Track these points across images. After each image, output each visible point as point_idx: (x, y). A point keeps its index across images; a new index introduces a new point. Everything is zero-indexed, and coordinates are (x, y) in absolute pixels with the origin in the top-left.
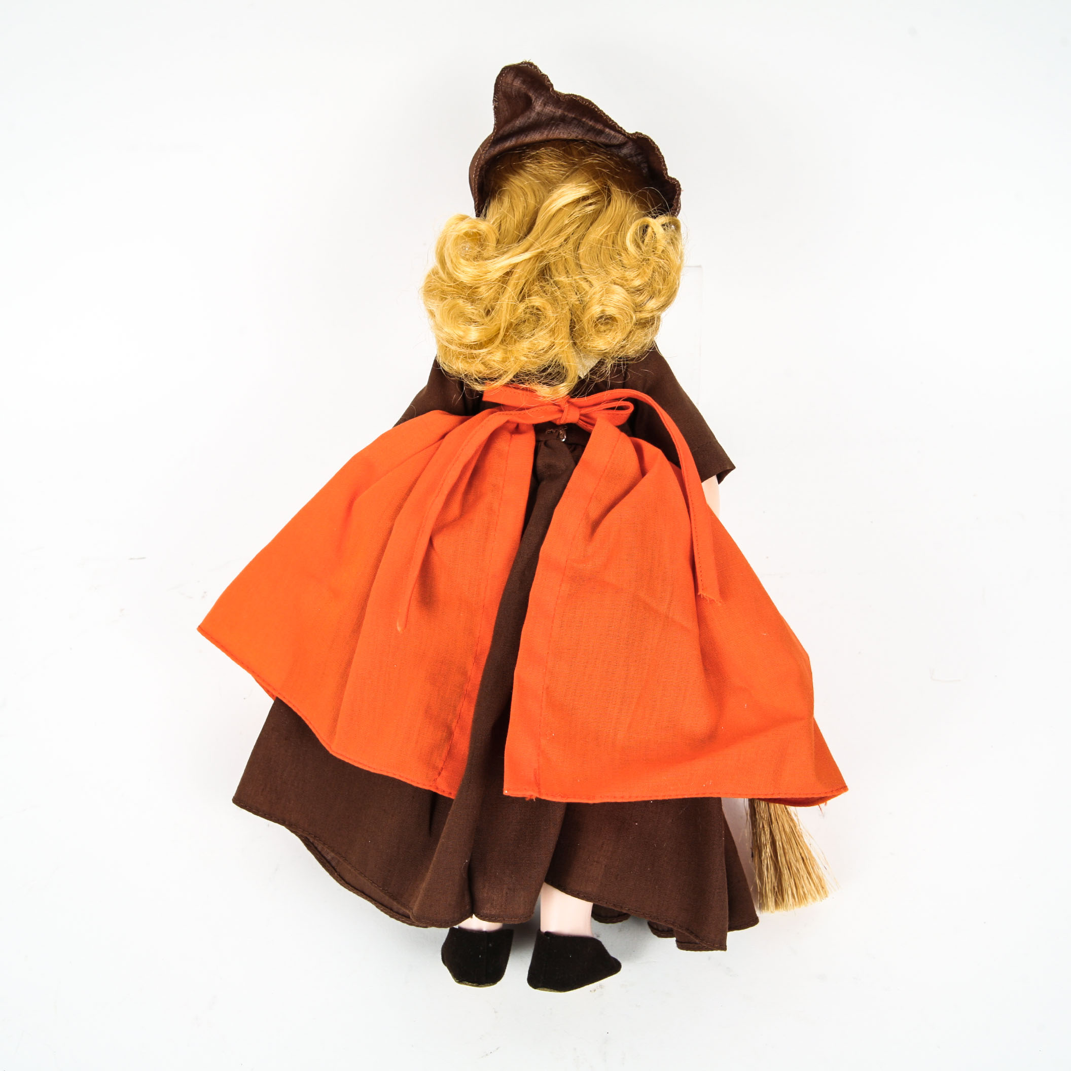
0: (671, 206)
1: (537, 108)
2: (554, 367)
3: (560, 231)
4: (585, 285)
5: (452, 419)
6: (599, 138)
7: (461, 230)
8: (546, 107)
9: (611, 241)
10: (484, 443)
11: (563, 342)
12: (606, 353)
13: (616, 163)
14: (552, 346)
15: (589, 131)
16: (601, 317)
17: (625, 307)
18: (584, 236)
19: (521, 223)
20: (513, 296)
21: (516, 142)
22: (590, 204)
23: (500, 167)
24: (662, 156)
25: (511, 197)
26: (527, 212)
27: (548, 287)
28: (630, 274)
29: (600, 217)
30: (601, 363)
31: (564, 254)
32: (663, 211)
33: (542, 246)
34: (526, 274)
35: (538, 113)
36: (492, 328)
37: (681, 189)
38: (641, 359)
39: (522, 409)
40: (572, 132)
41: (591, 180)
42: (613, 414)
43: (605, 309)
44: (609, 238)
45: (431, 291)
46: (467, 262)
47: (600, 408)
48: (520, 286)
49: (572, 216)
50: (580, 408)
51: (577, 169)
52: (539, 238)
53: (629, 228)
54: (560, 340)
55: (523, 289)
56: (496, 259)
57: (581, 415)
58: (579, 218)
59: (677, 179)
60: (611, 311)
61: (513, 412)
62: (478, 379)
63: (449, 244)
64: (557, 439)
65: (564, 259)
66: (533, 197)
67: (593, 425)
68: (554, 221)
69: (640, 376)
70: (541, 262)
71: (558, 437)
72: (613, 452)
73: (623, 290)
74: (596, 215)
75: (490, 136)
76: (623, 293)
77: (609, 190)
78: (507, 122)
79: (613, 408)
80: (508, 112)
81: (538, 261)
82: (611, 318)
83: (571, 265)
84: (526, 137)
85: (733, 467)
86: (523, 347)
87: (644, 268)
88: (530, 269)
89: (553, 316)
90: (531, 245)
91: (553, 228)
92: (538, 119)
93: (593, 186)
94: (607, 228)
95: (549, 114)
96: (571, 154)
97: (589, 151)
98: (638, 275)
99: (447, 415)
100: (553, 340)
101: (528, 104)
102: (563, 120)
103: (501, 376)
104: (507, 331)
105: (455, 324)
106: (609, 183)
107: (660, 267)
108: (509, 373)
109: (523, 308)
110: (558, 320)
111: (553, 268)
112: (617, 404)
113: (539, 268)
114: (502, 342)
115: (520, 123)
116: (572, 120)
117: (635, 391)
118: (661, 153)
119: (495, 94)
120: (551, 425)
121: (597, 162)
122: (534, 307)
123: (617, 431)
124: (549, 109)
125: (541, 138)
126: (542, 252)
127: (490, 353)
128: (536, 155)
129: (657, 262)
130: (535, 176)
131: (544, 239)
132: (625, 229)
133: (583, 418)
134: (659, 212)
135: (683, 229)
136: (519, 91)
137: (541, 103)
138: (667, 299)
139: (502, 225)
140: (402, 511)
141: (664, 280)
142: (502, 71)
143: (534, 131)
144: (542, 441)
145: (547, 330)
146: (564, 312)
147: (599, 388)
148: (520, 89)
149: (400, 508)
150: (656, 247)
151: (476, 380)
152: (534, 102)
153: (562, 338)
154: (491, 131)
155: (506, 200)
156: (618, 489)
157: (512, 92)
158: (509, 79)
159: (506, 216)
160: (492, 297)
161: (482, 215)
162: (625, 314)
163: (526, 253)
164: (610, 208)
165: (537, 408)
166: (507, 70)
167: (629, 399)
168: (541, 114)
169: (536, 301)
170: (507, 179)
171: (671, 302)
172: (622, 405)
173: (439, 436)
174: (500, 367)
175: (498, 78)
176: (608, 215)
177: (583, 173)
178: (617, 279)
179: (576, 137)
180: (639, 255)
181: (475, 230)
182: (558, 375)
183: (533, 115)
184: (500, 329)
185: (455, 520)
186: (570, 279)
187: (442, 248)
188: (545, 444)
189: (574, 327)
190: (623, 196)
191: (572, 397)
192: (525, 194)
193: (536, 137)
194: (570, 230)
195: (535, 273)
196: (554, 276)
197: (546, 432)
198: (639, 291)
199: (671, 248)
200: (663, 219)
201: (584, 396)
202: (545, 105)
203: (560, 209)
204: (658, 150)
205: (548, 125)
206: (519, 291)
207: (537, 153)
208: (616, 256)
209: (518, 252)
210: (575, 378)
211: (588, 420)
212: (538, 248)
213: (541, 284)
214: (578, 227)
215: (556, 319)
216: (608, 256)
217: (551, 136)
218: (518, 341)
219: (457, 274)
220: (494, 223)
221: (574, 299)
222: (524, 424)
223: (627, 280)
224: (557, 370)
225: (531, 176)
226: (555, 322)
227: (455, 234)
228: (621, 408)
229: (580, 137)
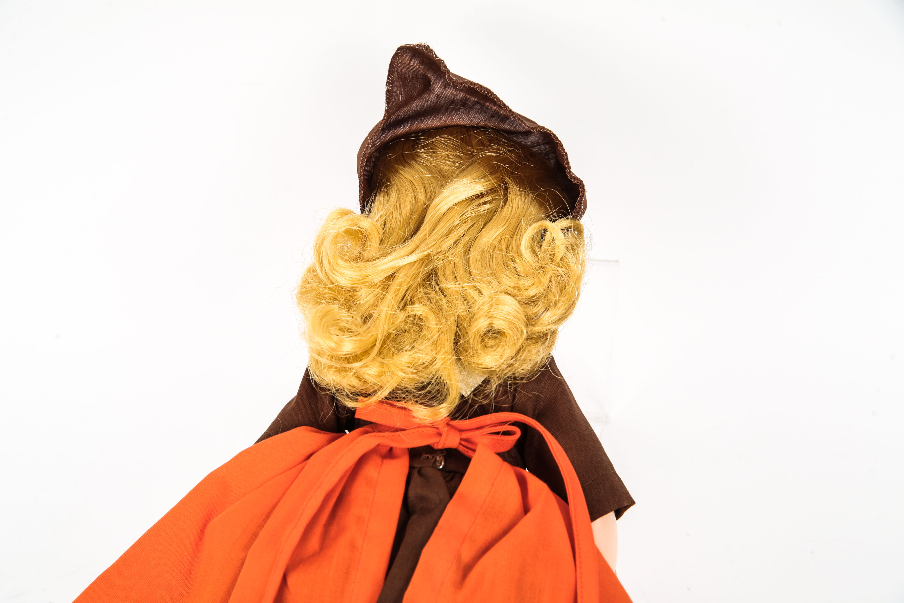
0: (573, 207)
1: (436, 89)
2: (435, 384)
3: (450, 232)
4: (473, 294)
5: (320, 437)
6: (504, 124)
7: (341, 228)
8: (446, 89)
9: (505, 246)
10: (353, 467)
11: (445, 358)
12: (491, 371)
13: (518, 156)
14: (433, 361)
15: (492, 116)
16: (489, 331)
17: (515, 321)
18: (476, 238)
19: (407, 221)
20: (393, 304)
21: (411, 128)
22: (485, 203)
23: (391, 156)
24: (566, 153)
25: (399, 192)
26: (416, 208)
27: (433, 294)
28: (526, 283)
29: (494, 218)
30: (486, 382)
31: (453, 259)
32: (563, 214)
33: (428, 249)
34: (408, 279)
35: (437, 96)
36: (367, 339)
37: (585, 190)
38: (531, 379)
39: (397, 430)
40: (474, 118)
41: (486, 176)
42: (498, 440)
43: (494, 322)
44: (502, 241)
45: (305, 292)
46: (345, 263)
47: (482, 432)
48: (402, 292)
49: (464, 216)
50: (461, 431)
51: (473, 162)
52: (426, 239)
53: (526, 230)
54: (442, 355)
55: (405, 295)
56: (378, 261)
57: (461, 439)
58: (472, 218)
59: (581, 179)
60: (499, 324)
61: (386, 434)
62: (351, 395)
63: (327, 242)
64: (432, 467)
65: (452, 263)
66: (423, 192)
67: (474, 451)
68: (445, 219)
69: (531, 397)
70: (426, 266)
71: (434, 465)
72: (493, 485)
73: (516, 301)
74: (492, 214)
75: (380, 123)
76: (515, 305)
77: (506, 189)
78: (400, 106)
79: (497, 433)
80: (402, 96)
81: (424, 265)
82: (499, 332)
83: (461, 272)
84: (422, 122)
85: (632, 503)
86: (402, 361)
87: (540, 277)
88: (414, 274)
89: (436, 328)
90: (418, 247)
91: (442, 229)
92: (437, 103)
93: (489, 183)
94: (501, 230)
95: (449, 97)
96: (469, 144)
97: (490, 141)
98: (533, 284)
99: (318, 432)
100: (434, 355)
101: (427, 86)
102: (464, 104)
103: (375, 392)
104: (384, 342)
105: (327, 333)
106: (507, 180)
107: (558, 276)
108: (384, 389)
109: (404, 318)
110: (442, 333)
111: (440, 273)
112: (502, 428)
113: (425, 273)
114: (380, 353)
115: (417, 106)
116: (474, 105)
117: (523, 416)
118: (564, 150)
119: (389, 75)
120: (429, 449)
121: (497, 155)
122: (415, 316)
123: (499, 459)
124: (449, 92)
125: (438, 124)
126: (429, 255)
127: (365, 366)
128: (431, 144)
129: (554, 270)
130: (427, 167)
131: (431, 241)
132: (521, 232)
133: (463, 443)
134: (558, 216)
135: (586, 234)
136: (416, 72)
137: (441, 85)
138: (564, 311)
139: (388, 222)
140: (257, 540)
141: (561, 291)
142: (398, 50)
143: (431, 116)
144: (416, 468)
145: (430, 343)
146: (449, 323)
147: (484, 410)
148: (417, 69)
149: (255, 536)
150: (554, 254)
151: (347, 395)
152: (433, 83)
153: (445, 353)
154: (382, 118)
155: (393, 195)
156: (496, 528)
157: (409, 73)
158: (406, 58)
159: (392, 213)
160: (371, 302)
161: (367, 210)
162: (515, 329)
163: (410, 256)
164: (505, 208)
165: (413, 430)
166: (403, 50)
167: (515, 424)
168: (441, 97)
169: (418, 309)
170: (397, 171)
171: (568, 315)
172: (508, 429)
173: (303, 457)
174: (376, 382)
175: (393, 57)
176: (503, 215)
177: (479, 168)
178: (510, 289)
179: (477, 124)
180: (534, 263)
181: (356, 228)
182: (439, 393)
183: (432, 98)
184: (376, 341)
185: (313, 556)
186: (457, 286)
187: (320, 247)
188: (420, 472)
189: (459, 341)
190: (521, 196)
191: (452, 420)
192: (415, 190)
193: (432, 122)
194: (461, 231)
195: (420, 277)
196: (440, 282)
197: (422, 458)
198: (532, 301)
199: (570, 255)
200: (564, 223)
201: (466, 419)
202: (445, 87)
203: (451, 208)
204: (562, 146)
205: (447, 109)
206: (400, 298)
207: (433, 142)
208: (510, 263)
209: (402, 254)
210: (456, 398)
211: (469, 446)
212: (425, 251)
213: (426, 290)
214: (470, 228)
215: (439, 331)
216: (500, 262)
217: (449, 122)
218: (397, 354)
219: (334, 276)
220: (378, 220)
221: (461, 309)
222: (397, 448)
223: (520, 290)
224: (437, 388)
225: (423, 168)
226: (437, 335)
227: (333, 233)
228: (506, 433)
229: (482, 123)
